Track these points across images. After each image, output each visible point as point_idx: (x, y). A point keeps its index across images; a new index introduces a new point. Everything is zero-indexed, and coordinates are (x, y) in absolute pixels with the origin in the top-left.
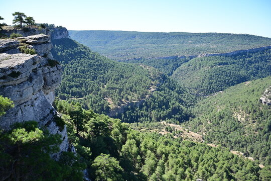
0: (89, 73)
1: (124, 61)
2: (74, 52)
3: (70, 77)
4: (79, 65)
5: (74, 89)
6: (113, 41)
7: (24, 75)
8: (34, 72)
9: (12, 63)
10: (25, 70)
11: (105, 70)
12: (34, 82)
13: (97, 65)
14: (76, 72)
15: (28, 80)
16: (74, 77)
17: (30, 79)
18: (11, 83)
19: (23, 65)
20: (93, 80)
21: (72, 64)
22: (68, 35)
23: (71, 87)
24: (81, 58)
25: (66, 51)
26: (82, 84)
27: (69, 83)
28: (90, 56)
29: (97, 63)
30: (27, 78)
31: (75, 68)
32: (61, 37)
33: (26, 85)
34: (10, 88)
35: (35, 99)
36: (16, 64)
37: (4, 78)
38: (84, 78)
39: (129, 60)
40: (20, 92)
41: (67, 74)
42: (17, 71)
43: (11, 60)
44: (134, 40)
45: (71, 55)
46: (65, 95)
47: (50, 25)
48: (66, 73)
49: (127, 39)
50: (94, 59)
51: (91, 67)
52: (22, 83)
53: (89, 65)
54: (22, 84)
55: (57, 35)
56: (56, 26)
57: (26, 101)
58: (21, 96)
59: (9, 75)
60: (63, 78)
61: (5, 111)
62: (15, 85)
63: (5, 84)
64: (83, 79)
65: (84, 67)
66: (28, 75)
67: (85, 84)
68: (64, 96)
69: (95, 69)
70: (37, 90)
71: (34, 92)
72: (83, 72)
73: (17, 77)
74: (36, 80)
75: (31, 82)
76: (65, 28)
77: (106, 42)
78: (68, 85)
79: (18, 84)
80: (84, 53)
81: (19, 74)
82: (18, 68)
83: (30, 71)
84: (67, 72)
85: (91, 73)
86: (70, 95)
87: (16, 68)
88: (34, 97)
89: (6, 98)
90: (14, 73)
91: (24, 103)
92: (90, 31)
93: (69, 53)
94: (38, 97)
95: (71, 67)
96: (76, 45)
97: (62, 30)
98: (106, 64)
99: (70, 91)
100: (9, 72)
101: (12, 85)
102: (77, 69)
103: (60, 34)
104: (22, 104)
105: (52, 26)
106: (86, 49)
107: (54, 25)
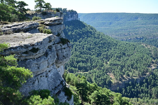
0: (94, 50)
1: (127, 40)
2: (82, 32)
3: (78, 53)
4: (86, 43)
5: (81, 64)
6: (117, 22)
7: (41, 51)
8: (50, 48)
9: (33, 41)
10: (42, 46)
11: (108, 48)
12: (49, 57)
13: (101, 44)
14: (83, 49)
15: (44, 55)
16: (81, 53)
17: (46, 54)
18: (31, 57)
19: (41, 43)
20: (97, 57)
21: (80, 42)
22: (78, 17)
23: (78, 62)
24: (88, 37)
26: (87, 60)
27: (77, 59)
28: (96, 36)
29: (101, 42)
30: (44, 53)
31: (82, 46)
32: (72, 19)
33: (43, 60)
34: (30, 61)
35: (49, 71)
36: (36, 42)
37: (26, 53)
38: (90, 54)
39: (131, 39)
40: (37, 64)
41: (76, 51)
42: (36, 47)
43: (32, 38)
44: (136, 21)
45: (80, 34)
46: (73, 68)
47: (64, 9)
48: (74, 50)
49: (129, 20)
50: (99, 38)
51: (96, 45)
52: (40, 57)
53: (95, 43)
54: (40, 59)
55: (69, 17)
56: (68, 10)
57: (42, 72)
58: (38, 68)
59: (30, 51)
60: (72, 54)
61: (26, 80)
62: (34, 59)
63: (27, 58)
64: (89, 56)
65: (90, 45)
66: (45, 51)
67: (91, 60)
68: (72, 69)
69: (99, 47)
70: (51, 63)
71: (48, 66)
72: (89, 49)
73: (36, 52)
74: (50, 55)
75: (47, 57)
76: (75, 11)
77: (111, 23)
78: (75, 60)
79: (37, 58)
80: (91, 32)
81: (37, 50)
82: (38, 45)
83: (47, 47)
84: (76, 49)
85: (96, 50)
86: (77, 69)
87: (36, 45)
88: (48, 69)
89: (27, 69)
90: (34, 49)
91: (40, 74)
92: (97, 13)
93: (78, 32)
94: (51, 70)
95: (79, 45)
96: (84, 26)
97: (73, 13)
98: (109, 43)
99: (78, 66)
100: (30, 48)
101: (32, 59)
102: (84, 46)
103: (71, 17)
104: (39, 75)
105: (65, 10)
106: (92, 29)
107: (66, 9)
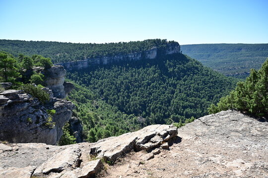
0: (203, 91)
2: (187, 67)
3: (183, 95)
4: (193, 82)
5: (188, 110)
6: (216, 54)
11: (221, 87)
13: (212, 82)
14: (190, 90)
16: (188, 95)
20: (208, 100)
21: (185, 81)
22: (180, 50)
23: (185, 107)
24: (194, 74)
25: (179, 66)
26: (196, 104)
27: (183, 103)
28: (204, 72)
29: (211, 80)
31: (188, 86)
32: (173, 52)
38: (199, 97)
41: (180, 92)
44: (240, 53)
45: (183, 71)
46: (179, 116)
47: (163, 40)
48: (178, 91)
49: (231, 52)
50: (208, 76)
51: (205, 84)
53: (203, 82)
55: (169, 50)
56: (168, 41)
60: (176, 97)
64: (198, 99)
65: (198, 84)
67: (201, 105)
68: (177, 118)
69: (210, 87)
72: (197, 90)
76: (177, 43)
77: (209, 56)
78: (181, 104)
80: (197, 68)
84: (180, 90)
85: (206, 91)
86: (184, 117)
92: (193, 45)
93: (182, 68)
95: (184, 85)
96: (188, 61)
97: (174, 44)
98: (221, 81)
99: (184, 112)
102: (190, 86)
103: (173, 49)
105: (164, 41)
106: (198, 63)
107: (166, 40)
